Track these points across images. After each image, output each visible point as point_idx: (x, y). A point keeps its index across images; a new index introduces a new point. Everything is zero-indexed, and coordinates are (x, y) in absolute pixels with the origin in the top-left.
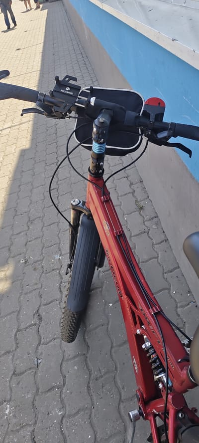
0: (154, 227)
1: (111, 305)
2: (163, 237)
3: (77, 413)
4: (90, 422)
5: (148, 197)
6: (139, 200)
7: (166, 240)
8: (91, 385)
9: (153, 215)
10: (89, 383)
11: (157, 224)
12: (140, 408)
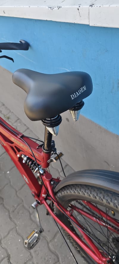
0: (19, 124)
1: (8, 172)
2: (25, 128)
3: (9, 233)
4: (18, 234)
5: (10, 111)
6: (5, 114)
7: (28, 128)
8: (11, 216)
9: (16, 119)
10: (10, 216)
11: (20, 123)
12: (37, 200)
